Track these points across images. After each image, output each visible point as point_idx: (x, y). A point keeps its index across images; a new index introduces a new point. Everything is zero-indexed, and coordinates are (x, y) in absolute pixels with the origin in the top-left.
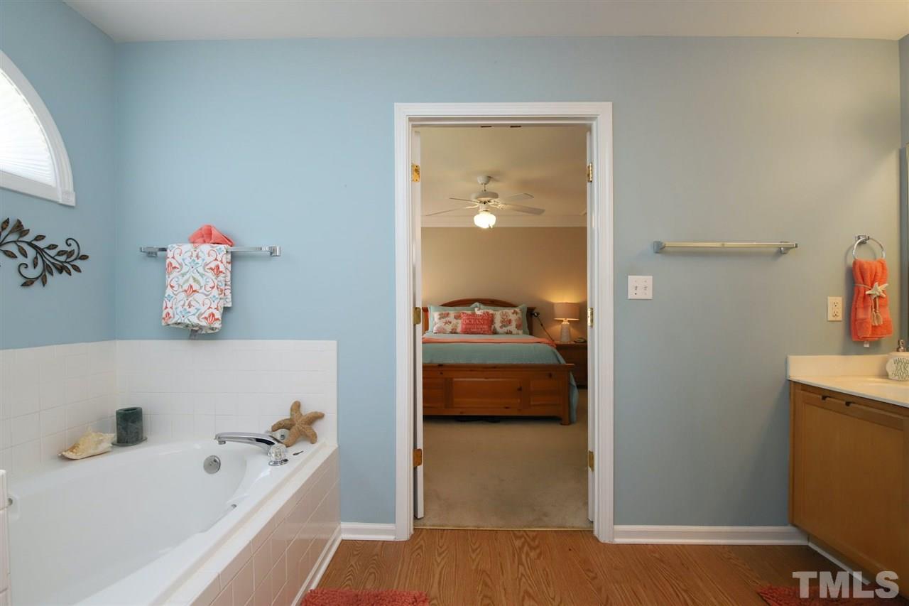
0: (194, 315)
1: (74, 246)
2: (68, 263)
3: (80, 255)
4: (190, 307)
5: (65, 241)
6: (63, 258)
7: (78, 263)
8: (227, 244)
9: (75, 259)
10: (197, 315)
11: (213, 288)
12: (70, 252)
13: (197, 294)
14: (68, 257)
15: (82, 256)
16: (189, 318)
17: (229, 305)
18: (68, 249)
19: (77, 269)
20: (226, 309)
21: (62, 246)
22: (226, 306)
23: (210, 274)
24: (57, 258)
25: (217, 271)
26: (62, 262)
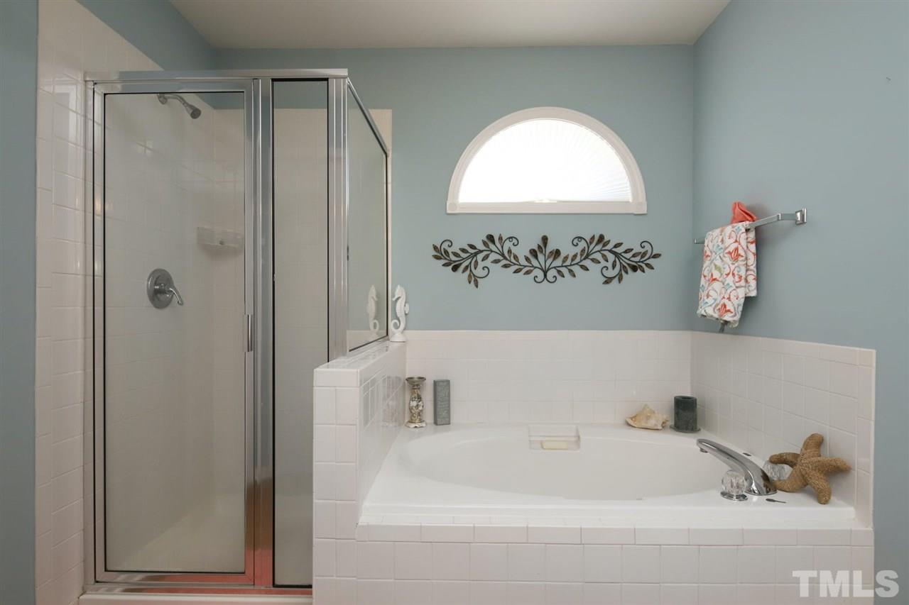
0: (711, 305)
1: (648, 247)
2: (642, 262)
3: (653, 254)
4: (708, 297)
5: (639, 243)
6: (637, 259)
7: (651, 261)
8: (748, 220)
9: (649, 258)
10: (714, 305)
11: (728, 275)
12: (644, 253)
13: (718, 282)
14: (642, 257)
15: (655, 255)
16: (706, 309)
17: (754, 294)
18: (643, 251)
19: (649, 266)
20: (748, 300)
21: (637, 249)
22: (748, 295)
23: (727, 259)
24: (632, 259)
25: (735, 255)
26: (636, 262)
